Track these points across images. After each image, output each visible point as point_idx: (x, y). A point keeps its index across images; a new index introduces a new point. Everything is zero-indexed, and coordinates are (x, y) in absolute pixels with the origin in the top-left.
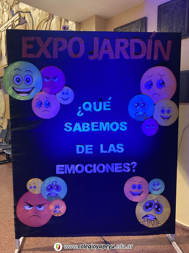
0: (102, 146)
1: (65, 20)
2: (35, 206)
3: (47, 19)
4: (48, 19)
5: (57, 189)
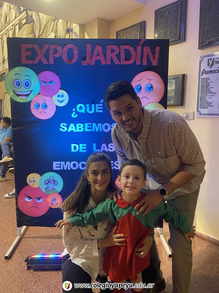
0: (95, 145)
2: (34, 198)
3: (53, 19)
5: (54, 183)
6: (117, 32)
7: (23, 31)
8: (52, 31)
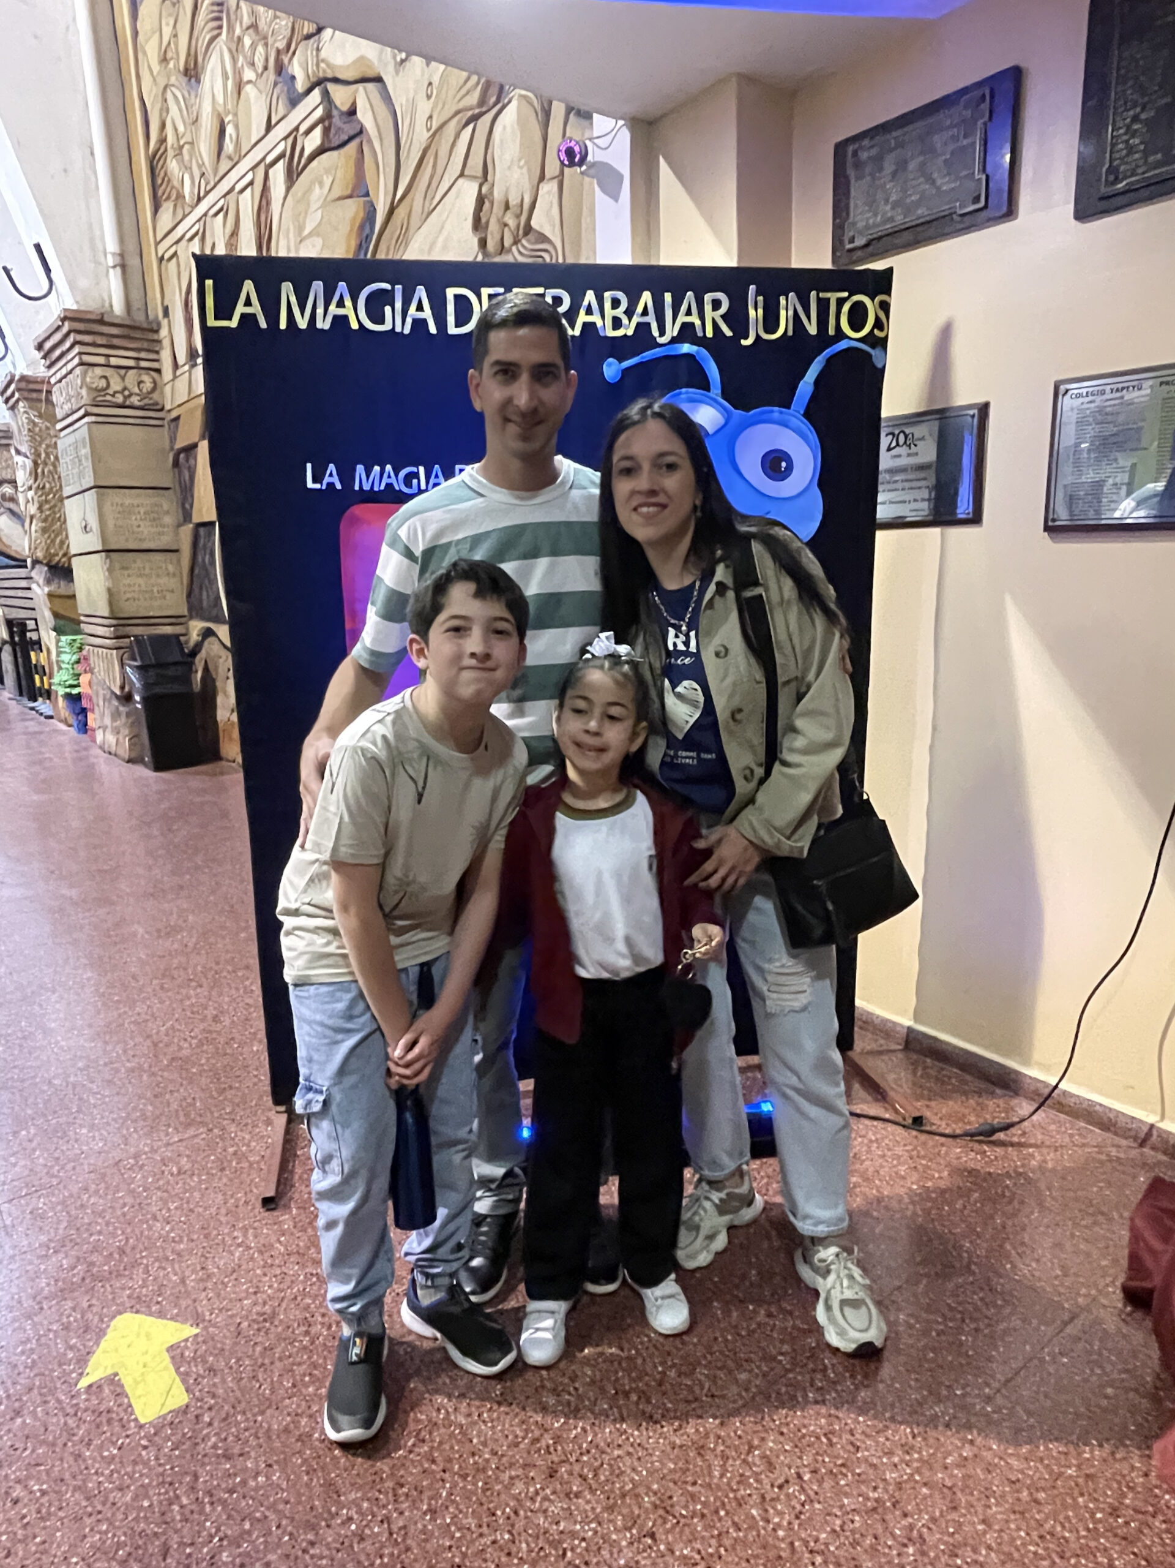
1: (569, 110)
3: (470, 113)
4: (477, 111)
6: (840, 149)
7: (309, 190)
8: (462, 175)
